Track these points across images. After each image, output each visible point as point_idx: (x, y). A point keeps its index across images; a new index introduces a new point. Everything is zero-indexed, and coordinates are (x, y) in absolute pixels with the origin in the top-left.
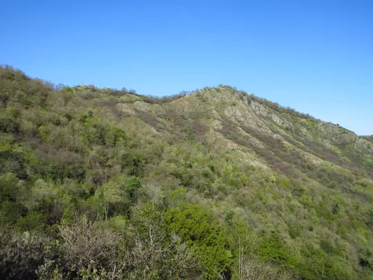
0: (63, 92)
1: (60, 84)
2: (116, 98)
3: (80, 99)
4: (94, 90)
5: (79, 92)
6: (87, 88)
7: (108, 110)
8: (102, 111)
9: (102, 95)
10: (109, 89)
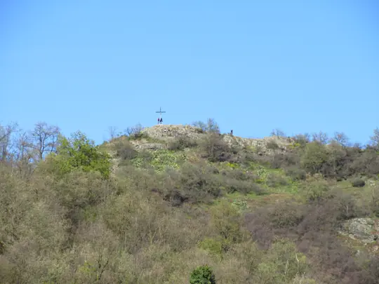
0: (54, 168)
1: (42, 134)
2: (343, 188)
3: (146, 207)
4: (218, 150)
5: (138, 167)
6: (181, 144)
7: (301, 259)
8: (263, 267)
9: (265, 174)
10: (301, 142)
